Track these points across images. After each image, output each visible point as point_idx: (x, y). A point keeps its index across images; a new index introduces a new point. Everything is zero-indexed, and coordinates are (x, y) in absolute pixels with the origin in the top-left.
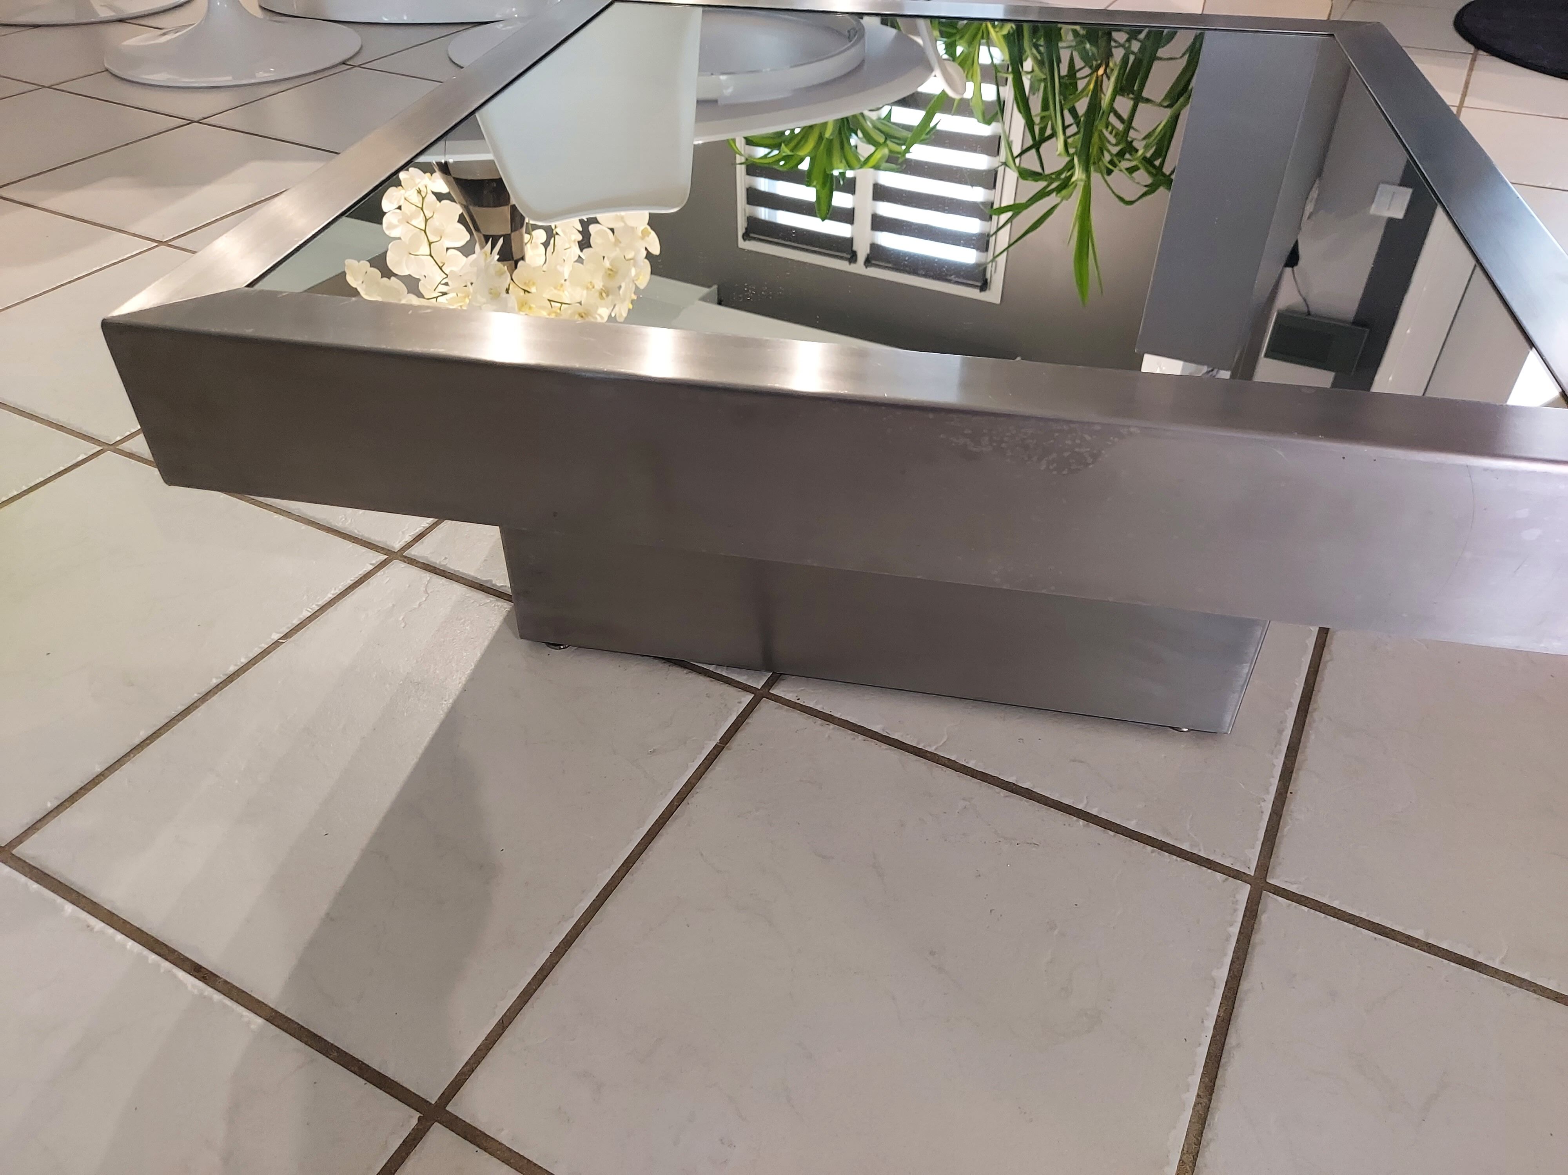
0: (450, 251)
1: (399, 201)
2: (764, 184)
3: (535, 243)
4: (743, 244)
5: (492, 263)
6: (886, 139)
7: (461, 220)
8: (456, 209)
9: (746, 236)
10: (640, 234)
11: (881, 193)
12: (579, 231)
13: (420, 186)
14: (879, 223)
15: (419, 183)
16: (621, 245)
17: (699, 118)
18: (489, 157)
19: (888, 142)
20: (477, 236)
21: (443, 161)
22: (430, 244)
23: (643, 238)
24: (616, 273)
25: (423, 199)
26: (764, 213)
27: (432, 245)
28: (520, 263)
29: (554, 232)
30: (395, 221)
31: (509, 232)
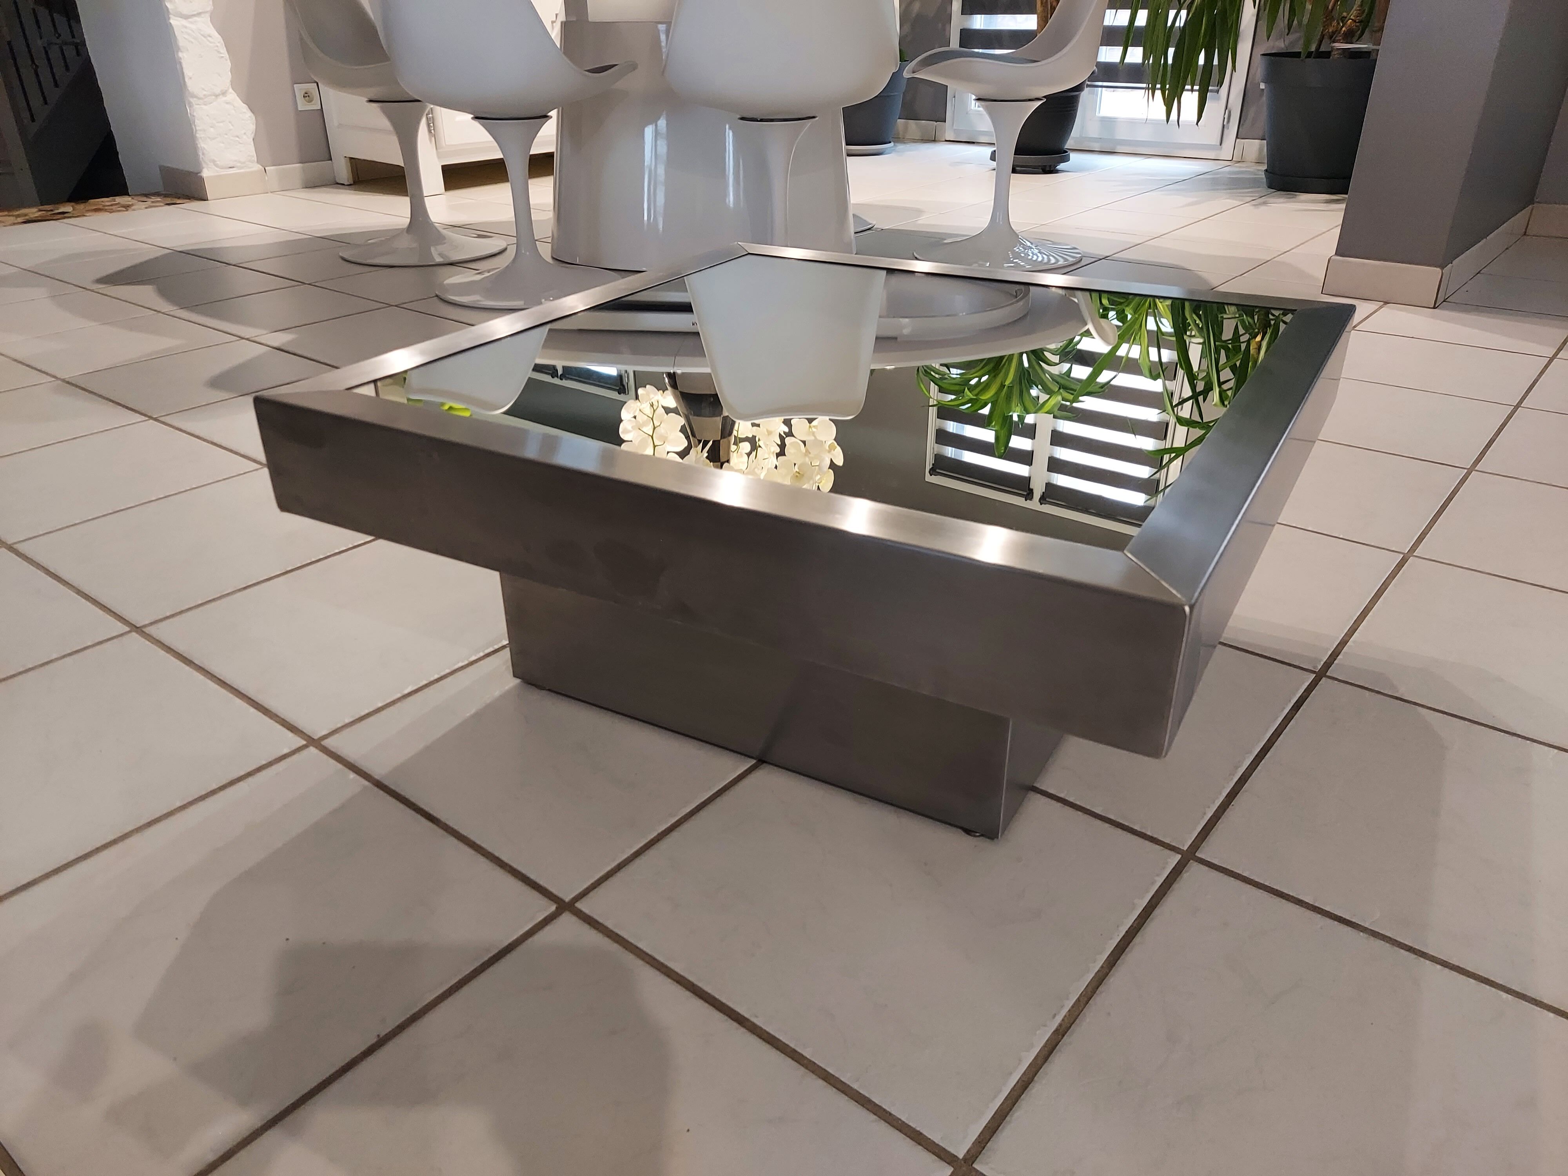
0: (669, 454)
1: (634, 413)
2: (952, 427)
3: (741, 453)
4: (929, 478)
5: (702, 459)
6: (1060, 388)
7: (683, 430)
8: (681, 421)
9: (933, 472)
10: (828, 448)
11: (1059, 439)
12: (778, 445)
13: (653, 400)
14: (1055, 465)
15: (653, 398)
16: (810, 455)
17: (876, 350)
18: (707, 370)
19: (1061, 391)
20: (693, 440)
21: (672, 372)
22: (655, 446)
23: (829, 452)
24: (803, 475)
25: (654, 411)
26: (950, 452)
27: (656, 448)
28: (726, 465)
29: (757, 445)
30: (629, 427)
31: (719, 439)
